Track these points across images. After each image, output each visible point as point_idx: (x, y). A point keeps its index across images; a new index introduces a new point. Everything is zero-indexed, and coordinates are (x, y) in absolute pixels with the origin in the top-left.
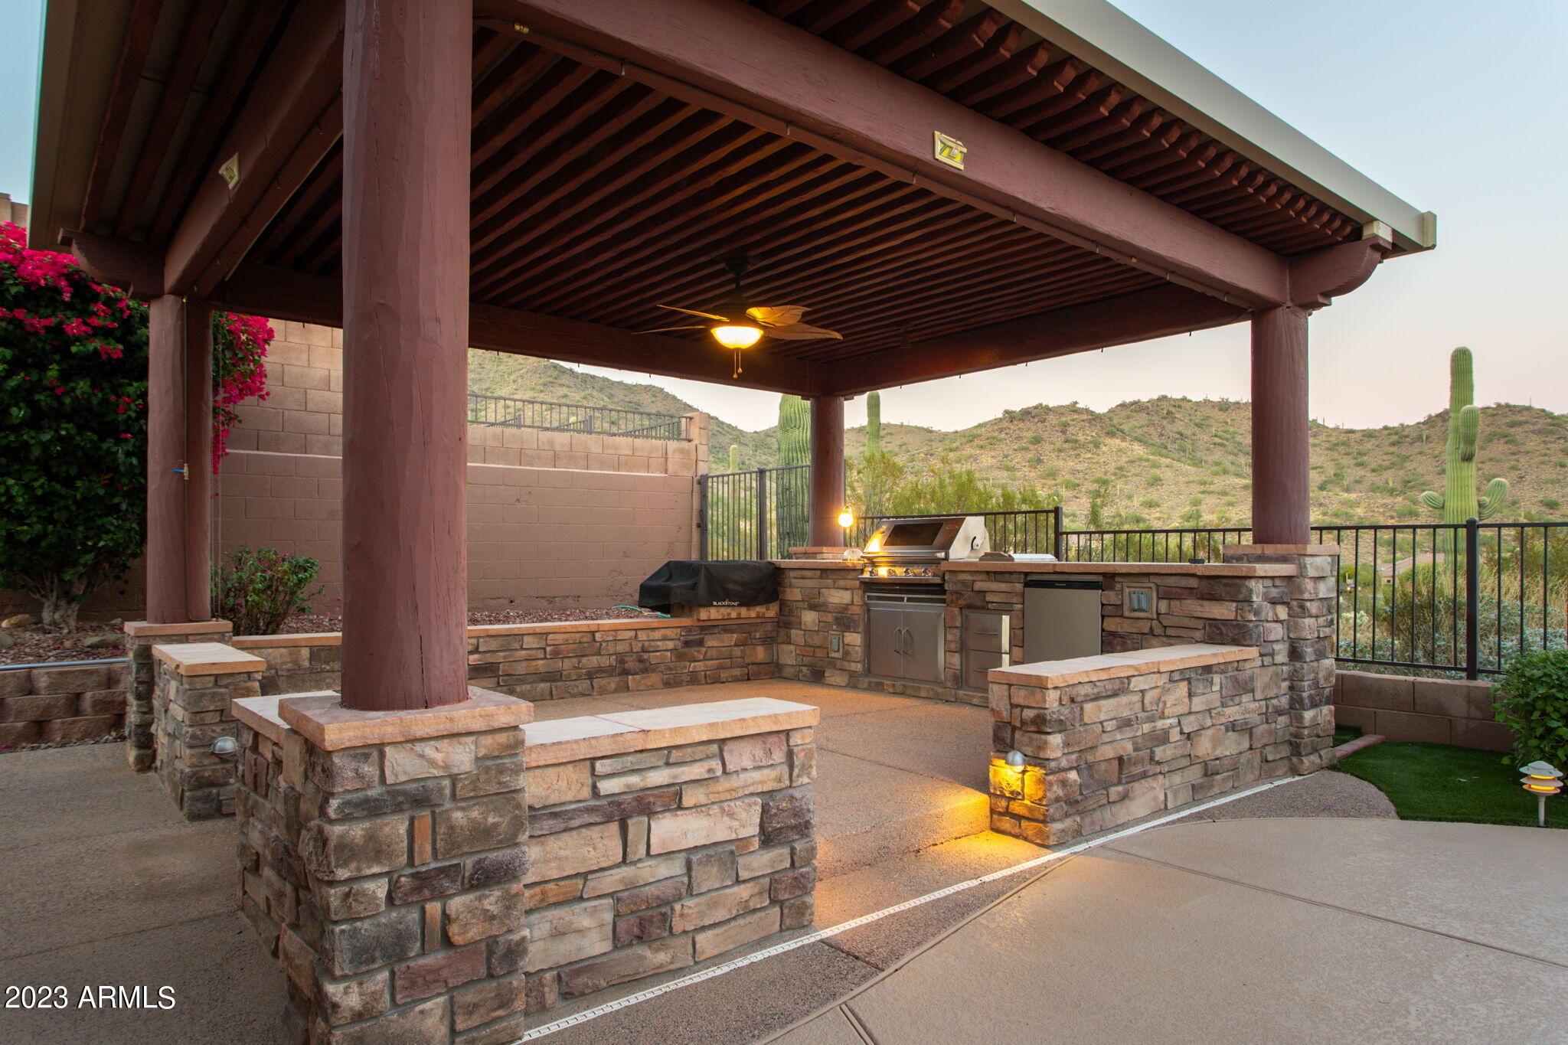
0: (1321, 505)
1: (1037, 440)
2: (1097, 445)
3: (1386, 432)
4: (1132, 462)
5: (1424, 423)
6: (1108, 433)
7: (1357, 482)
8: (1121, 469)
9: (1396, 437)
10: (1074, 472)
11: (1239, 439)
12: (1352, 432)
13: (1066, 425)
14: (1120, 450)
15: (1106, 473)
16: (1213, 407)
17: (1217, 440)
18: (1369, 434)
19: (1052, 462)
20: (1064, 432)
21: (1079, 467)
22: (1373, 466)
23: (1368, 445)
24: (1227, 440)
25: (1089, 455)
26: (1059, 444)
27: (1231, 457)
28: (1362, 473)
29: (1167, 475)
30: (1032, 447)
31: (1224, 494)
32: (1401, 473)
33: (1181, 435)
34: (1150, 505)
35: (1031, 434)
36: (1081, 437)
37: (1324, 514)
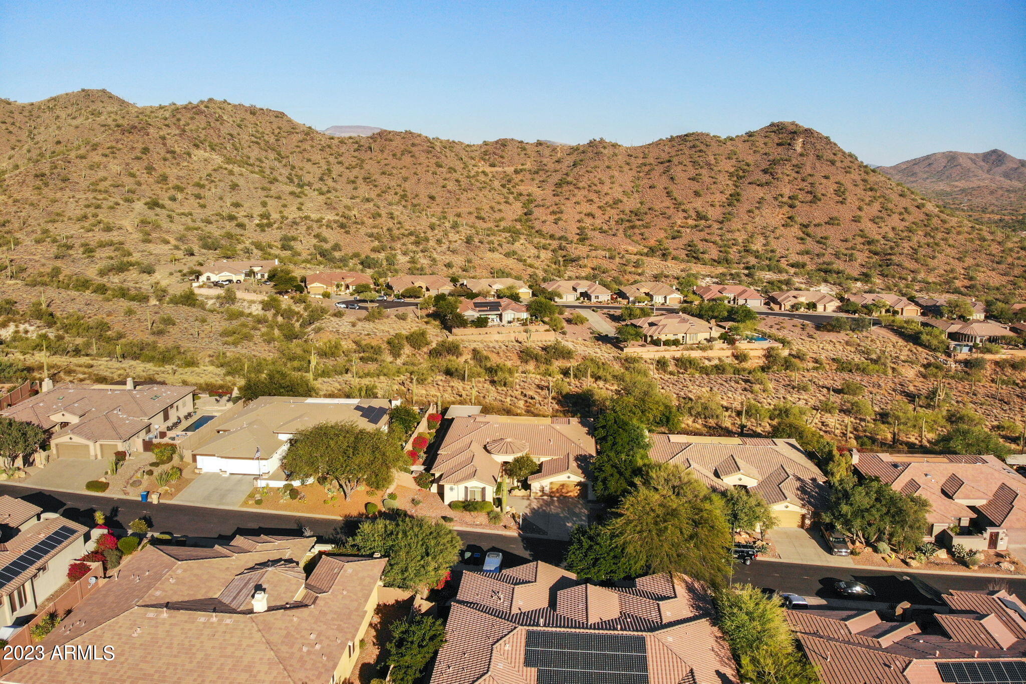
0: (335, 208)
1: (146, 150)
2: (189, 154)
3: (351, 141)
4: (215, 170)
5: (371, 138)
6: (195, 145)
7: (340, 176)
8: (209, 175)
9: (356, 146)
10: (179, 178)
11: (266, 137)
12: (332, 138)
13: (163, 138)
14: (205, 160)
15: (201, 178)
16: (246, 111)
17: (253, 139)
18: (342, 142)
19: (161, 168)
20: (165, 144)
21: (181, 174)
22: (347, 164)
23: (343, 149)
24: (260, 138)
25: (186, 164)
26: (163, 152)
27: (264, 153)
28: (341, 169)
29: (241, 182)
30: (144, 157)
31: (279, 198)
32: (362, 171)
33: (231, 135)
34: (237, 205)
35: (140, 146)
36: (177, 150)
37: (337, 215)
